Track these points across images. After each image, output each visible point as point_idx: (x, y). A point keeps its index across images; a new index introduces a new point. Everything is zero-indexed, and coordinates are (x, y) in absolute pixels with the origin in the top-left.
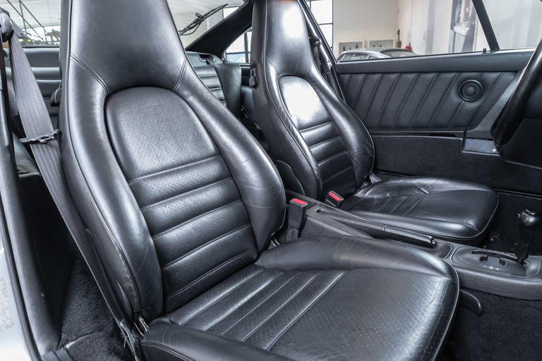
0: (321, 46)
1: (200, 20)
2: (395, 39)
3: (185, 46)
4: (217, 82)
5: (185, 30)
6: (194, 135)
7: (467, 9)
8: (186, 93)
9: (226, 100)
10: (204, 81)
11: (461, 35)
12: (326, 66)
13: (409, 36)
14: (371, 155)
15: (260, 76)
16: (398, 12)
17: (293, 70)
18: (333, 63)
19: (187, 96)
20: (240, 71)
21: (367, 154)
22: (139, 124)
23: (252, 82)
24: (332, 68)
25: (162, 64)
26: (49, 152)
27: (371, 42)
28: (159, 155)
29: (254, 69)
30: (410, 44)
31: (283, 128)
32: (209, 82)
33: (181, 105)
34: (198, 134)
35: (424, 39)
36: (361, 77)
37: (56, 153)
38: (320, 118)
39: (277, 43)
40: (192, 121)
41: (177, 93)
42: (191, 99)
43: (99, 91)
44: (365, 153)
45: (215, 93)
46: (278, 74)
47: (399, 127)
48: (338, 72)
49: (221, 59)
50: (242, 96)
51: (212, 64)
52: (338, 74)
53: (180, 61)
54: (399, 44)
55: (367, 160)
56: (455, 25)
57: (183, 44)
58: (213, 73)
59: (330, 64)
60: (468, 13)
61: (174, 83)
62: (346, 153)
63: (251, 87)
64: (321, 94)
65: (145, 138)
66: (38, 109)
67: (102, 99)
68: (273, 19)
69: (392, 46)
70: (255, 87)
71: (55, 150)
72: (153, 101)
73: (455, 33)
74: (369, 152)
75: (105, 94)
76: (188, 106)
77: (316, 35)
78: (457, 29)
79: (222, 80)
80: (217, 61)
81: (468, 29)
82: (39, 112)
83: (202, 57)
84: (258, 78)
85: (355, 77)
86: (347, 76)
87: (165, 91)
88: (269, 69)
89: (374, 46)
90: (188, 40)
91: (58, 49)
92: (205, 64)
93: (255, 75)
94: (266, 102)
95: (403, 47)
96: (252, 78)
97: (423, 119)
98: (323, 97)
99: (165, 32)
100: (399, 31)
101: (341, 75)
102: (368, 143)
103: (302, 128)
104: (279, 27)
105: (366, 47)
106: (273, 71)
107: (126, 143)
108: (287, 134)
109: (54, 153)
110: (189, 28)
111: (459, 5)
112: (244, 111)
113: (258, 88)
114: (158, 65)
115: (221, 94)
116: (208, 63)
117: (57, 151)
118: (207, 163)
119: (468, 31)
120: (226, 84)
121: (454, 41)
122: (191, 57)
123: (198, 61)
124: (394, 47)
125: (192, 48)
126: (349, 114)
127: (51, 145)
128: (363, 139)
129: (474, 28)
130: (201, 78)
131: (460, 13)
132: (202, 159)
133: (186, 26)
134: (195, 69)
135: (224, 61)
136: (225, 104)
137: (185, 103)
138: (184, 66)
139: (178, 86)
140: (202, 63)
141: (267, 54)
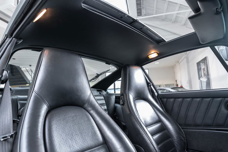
0: (152, 86)
1: (98, 76)
2: (175, 83)
3: (91, 86)
4: (104, 102)
5: (91, 80)
6: (92, 132)
7: (204, 72)
8: (89, 109)
9: (107, 110)
10: (98, 101)
11: (204, 81)
12: (155, 94)
13: (181, 82)
14: (185, 141)
15: (126, 100)
16: (175, 73)
17: (140, 96)
18: (158, 93)
19: (90, 110)
20: (114, 97)
21: (182, 140)
22: (63, 126)
23: (121, 103)
24: (157, 95)
25: (79, 94)
26: (5, 146)
27: (165, 85)
28: (71, 145)
29: (122, 96)
30: (182, 85)
31: (138, 127)
32: (100, 102)
33: (86, 115)
34: (94, 132)
35: (188, 83)
36: (172, 100)
37: (9, 146)
38: (155, 120)
39: (133, 85)
40: (91, 124)
41: (85, 109)
42: (92, 112)
43: (44, 109)
44: (181, 140)
45: (102, 107)
46: (134, 99)
47: (196, 125)
48: (161, 97)
49: (106, 92)
50: (115, 108)
51: (102, 94)
52: (161, 99)
53: (88, 93)
54: (177, 85)
55: (183, 144)
56: (200, 78)
57: (90, 85)
58: (103, 98)
59: (156, 94)
60: (205, 73)
61: (84, 104)
62: (171, 139)
63: (121, 105)
64: (154, 108)
65: (65, 135)
66: (8, 119)
67: (45, 112)
68: (131, 75)
69: (174, 86)
70: (123, 105)
71: (9, 144)
72: (72, 113)
73: (201, 81)
74: (183, 139)
75: (48, 110)
76: (90, 116)
77: (149, 81)
78: (201, 79)
79: (106, 101)
80: (104, 93)
81: (207, 79)
82: (7, 121)
83: (98, 91)
84: (124, 101)
85: (169, 99)
86: (165, 100)
87: (79, 107)
88: (130, 97)
89: (167, 86)
90: (92, 84)
91: (29, 88)
92: (99, 94)
93: (123, 99)
94: (129, 113)
95: (179, 86)
96: (121, 100)
97: (209, 121)
98: (155, 110)
99: (82, 80)
100: (176, 80)
101: (162, 99)
102: (182, 134)
103: (148, 126)
104: (134, 78)
105: (163, 86)
106: (131, 97)
107: (53, 138)
108: (141, 130)
109: (8, 147)
110: (93, 79)
111: (200, 71)
112: (116, 115)
113: (125, 106)
114: (77, 95)
115: (105, 107)
116: (100, 93)
117: (10, 145)
118: (98, 149)
119: (207, 80)
120: (108, 103)
121: (201, 84)
122: (93, 91)
123: (96, 93)
124: (175, 86)
125: (94, 87)
126: (169, 118)
127: (8, 142)
128: (178, 131)
129: (209, 79)
130: (97, 100)
131: (201, 73)
132: (95, 147)
133: (92, 78)
134: (94, 96)
135: (107, 93)
136: (107, 112)
137: (89, 114)
138: (90, 95)
139: (86, 105)
140: (98, 93)
141: (128, 90)
